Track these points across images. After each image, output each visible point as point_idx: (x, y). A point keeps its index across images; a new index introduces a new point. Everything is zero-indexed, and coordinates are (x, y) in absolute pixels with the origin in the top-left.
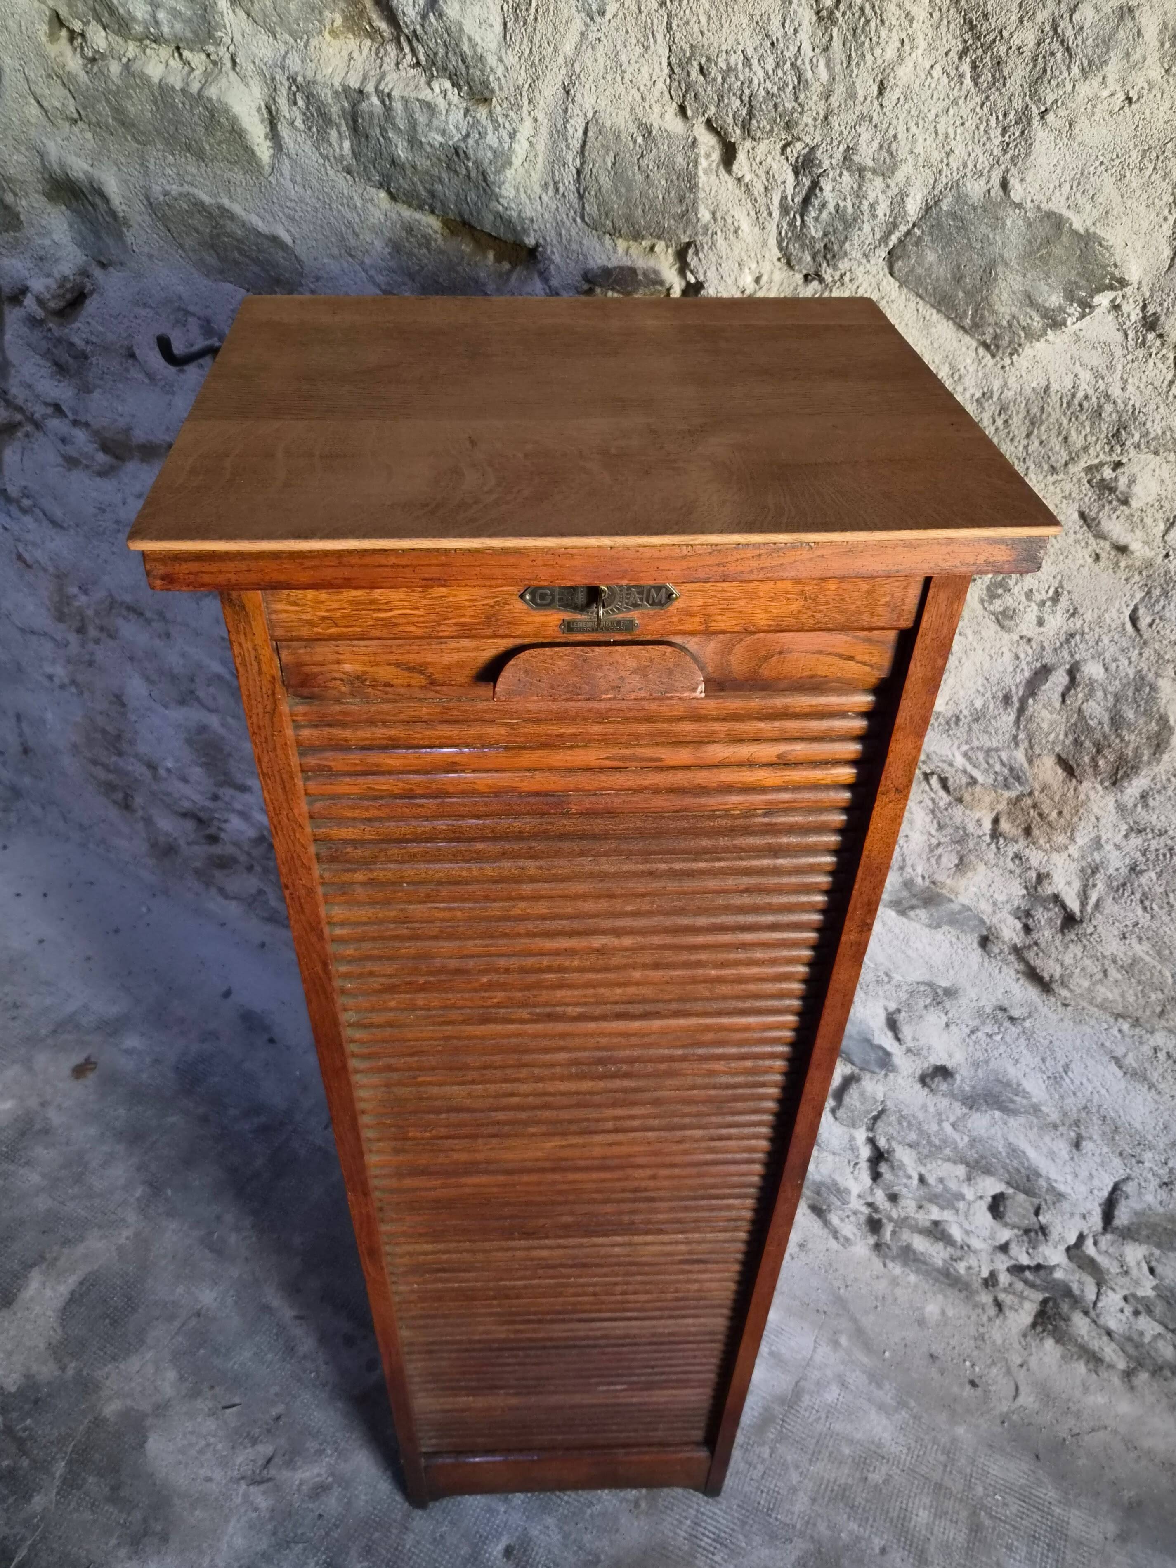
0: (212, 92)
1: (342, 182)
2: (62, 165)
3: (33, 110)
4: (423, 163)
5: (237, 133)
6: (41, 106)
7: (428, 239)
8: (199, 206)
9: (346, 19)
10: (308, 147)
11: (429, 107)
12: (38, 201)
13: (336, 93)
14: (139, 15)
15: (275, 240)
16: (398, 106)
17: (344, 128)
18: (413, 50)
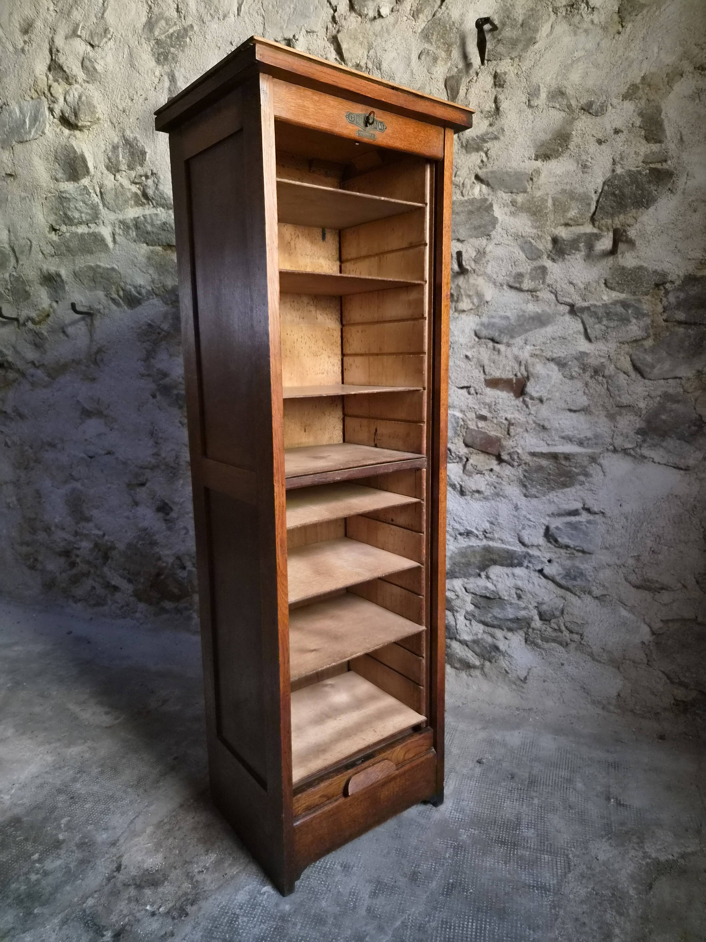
0: (96, 231)
1: (133, 245)
2: (47, 270)
3: (41, 255)
4: (155, 230)
5: (103, 240)
6: (43, 253)
7: (157, 253)
8: (90, 267)
9: (135, 202)
10: (123, 239)
11: (156, 215)
12: (38, 287)
13: (131, 220)
14: (76, 217)
15: (113, 269)
16: (148, 217)
17: (134, 229)
18: (153, 204)
